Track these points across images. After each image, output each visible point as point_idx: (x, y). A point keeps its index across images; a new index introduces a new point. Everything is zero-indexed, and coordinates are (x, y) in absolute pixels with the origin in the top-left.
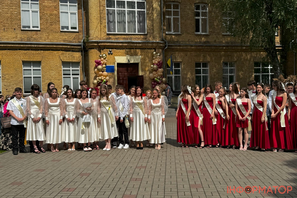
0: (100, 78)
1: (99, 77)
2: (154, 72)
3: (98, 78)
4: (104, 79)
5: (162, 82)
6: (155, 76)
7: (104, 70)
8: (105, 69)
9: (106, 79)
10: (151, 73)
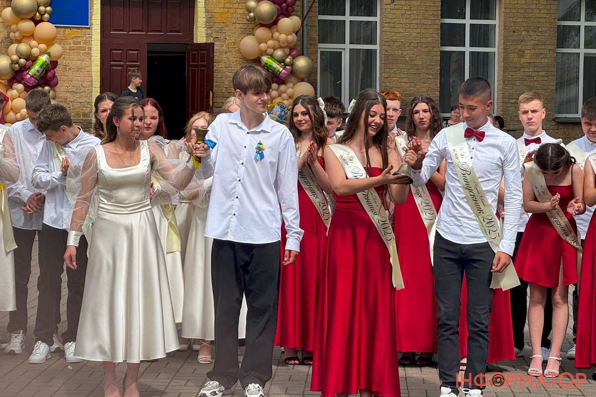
0: (23, 47)
1: (19, 41)
2: (261, 32)
3: (13, 47)
4: (42, 53)
5: (292, 73)
6: (263, 45)
7: (42, 15)
8: (46, 12)
9: (49, 54)
10: (248, 34)
